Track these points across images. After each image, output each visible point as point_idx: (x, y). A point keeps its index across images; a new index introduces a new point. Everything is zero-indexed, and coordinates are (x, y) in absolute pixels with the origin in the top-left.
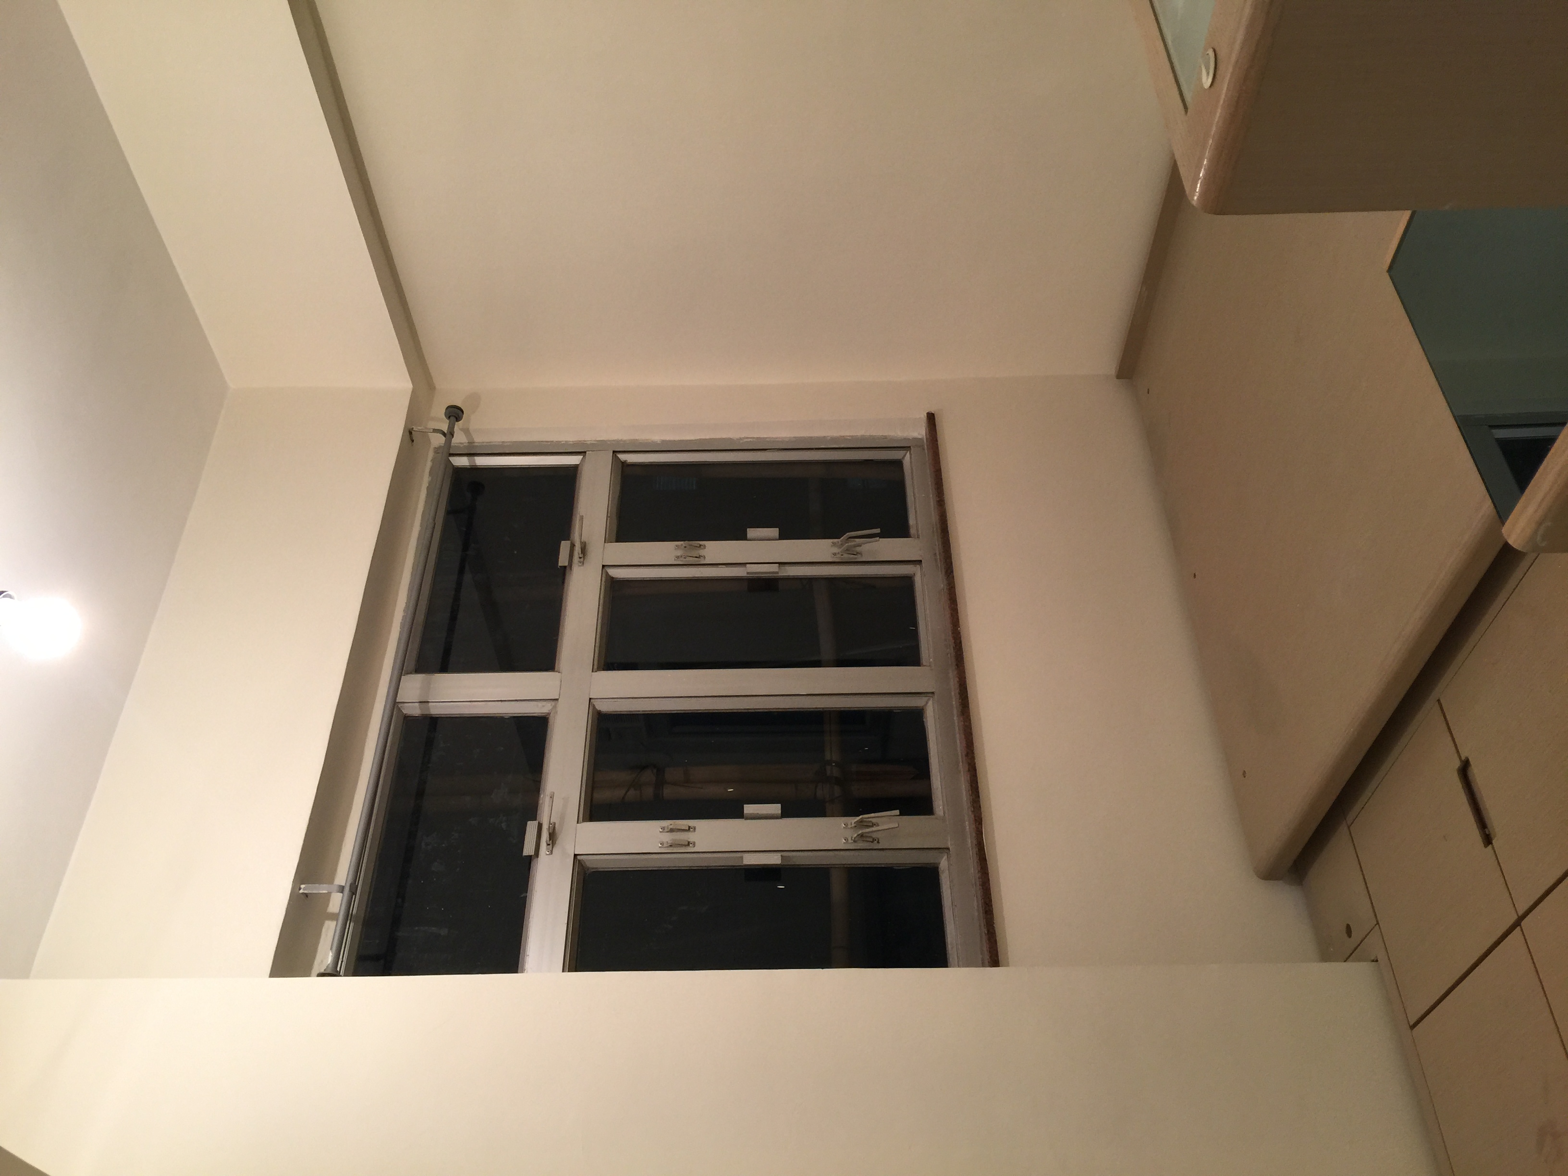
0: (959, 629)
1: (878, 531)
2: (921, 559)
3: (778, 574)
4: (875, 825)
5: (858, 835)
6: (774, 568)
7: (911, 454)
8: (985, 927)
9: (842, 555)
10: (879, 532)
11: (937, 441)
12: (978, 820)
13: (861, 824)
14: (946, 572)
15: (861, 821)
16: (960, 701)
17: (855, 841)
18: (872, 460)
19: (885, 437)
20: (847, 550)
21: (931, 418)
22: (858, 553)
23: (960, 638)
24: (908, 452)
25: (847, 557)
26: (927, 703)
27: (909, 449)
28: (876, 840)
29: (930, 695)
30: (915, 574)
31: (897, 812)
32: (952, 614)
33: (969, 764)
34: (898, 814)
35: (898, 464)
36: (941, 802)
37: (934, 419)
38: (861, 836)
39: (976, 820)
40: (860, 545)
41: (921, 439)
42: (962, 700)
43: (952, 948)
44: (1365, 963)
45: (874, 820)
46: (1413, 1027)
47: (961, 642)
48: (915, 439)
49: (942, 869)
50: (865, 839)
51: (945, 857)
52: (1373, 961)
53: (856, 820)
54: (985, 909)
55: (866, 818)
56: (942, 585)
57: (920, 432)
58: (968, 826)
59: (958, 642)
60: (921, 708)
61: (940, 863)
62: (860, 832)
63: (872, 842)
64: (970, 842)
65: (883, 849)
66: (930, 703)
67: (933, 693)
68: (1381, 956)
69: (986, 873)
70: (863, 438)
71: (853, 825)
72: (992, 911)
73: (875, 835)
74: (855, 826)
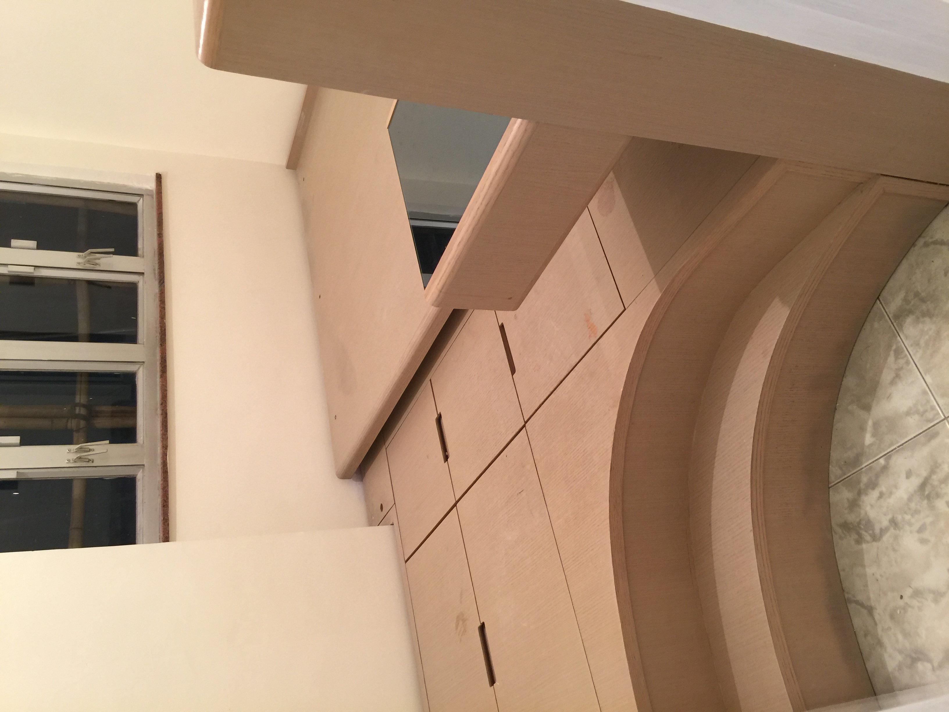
0: (165, 321)
1: (112, 250)
2: (143, 272)
3: (33, 274)
4: (91, 450)
5: (77, 457)
6: (30, 270)
7: (143, 200)
8: (162, 515)
9: (85, 264)
10: (114, 251)
11: (161, 193)
12: (165, 447)
13: (80, 450)
14: (160, 282)
15: (81, 448)
16: (161, 368)
17: (75, 462)
18: (115, 201)
19: (125, 186)
20: (89, 262)
21: (159, 177)
22: (96, 264)
23: (165, 326)
24: (142, 198)
25: (88, 266)
26: (139, 369)
27: (142, 196)
28: (91, 460)
29: (142, 363)
30: (139, 281)
31: (108, 442)
32: (161, 311)
33: (163, 410)
34: (108, 443)
35: (134, 205)
36: (142, 435)
37: (161, 178)
38: (80, 458)
39: (163, 446)
40: (99, 259)
41: (152, 191)
42: (162, 368)
43: (140, 530)
44: (387, 526)
45: (90, 447)
46: (406, 561)
47: (165, 330)
48: (147, 190)
49: (138, 479)
50: (82, 460)
51: (141, 471)
52: (391, 525)
53: (77, 447)
54: (163, 504)
55: (83, 446)
56: (157, 290)
57: (151, 186)
58: (159, 450)
59: (163, 329)
60: (135, 372)
61: (137, 475)
62: (79, 455)
63: (88, 462)
64: (159, 461)
65: (95, 467)
66: (141, 369)
67: (143, 362)
68: (396, 523)
69: (166, 481)
70: (109, 185)
71: (75, 451)
72: (168, 506)
73: (90, 457)
74: (76, 452)
